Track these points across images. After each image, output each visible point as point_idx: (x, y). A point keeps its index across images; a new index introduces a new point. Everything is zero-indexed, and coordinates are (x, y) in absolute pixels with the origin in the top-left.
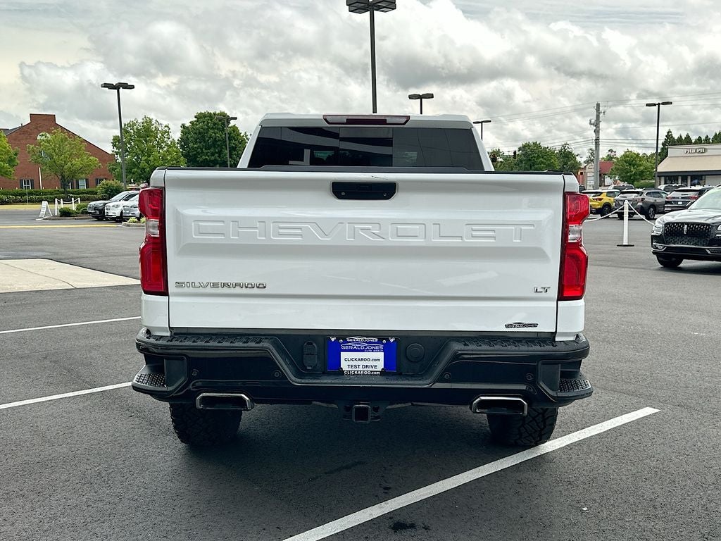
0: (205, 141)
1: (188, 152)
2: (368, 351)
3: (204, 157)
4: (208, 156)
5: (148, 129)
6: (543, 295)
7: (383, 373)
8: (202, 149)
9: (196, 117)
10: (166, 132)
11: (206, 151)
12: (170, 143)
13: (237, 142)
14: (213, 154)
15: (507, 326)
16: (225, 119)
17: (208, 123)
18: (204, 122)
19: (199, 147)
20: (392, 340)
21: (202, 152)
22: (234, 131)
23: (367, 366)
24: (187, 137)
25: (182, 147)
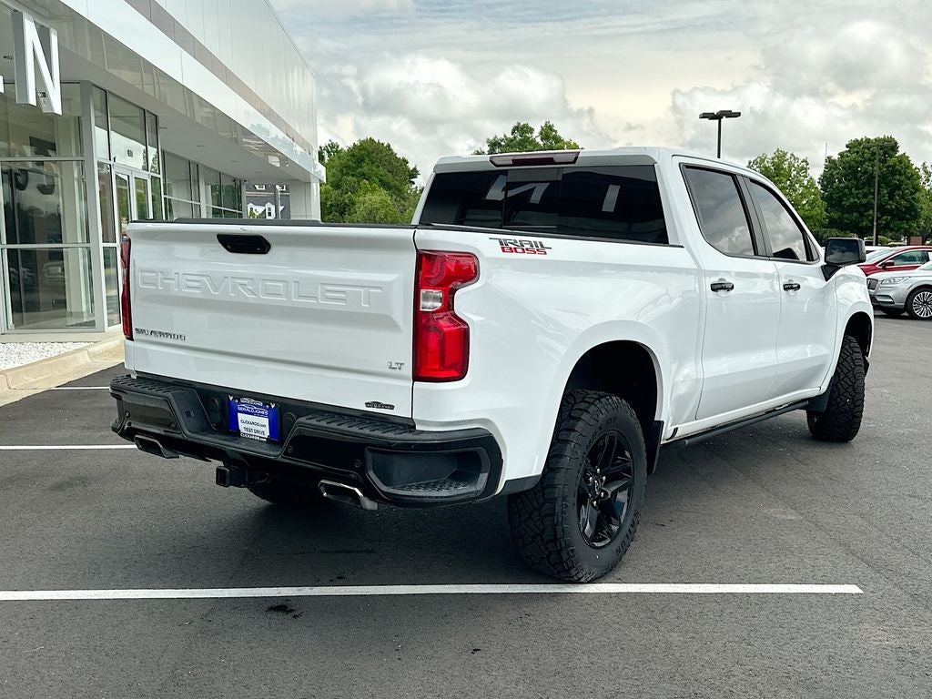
0: (856, 178)
1: (832, 194)
2: (257, 415)
3: (852, 200)
4: (859, 198)
5: (778, 166)
6: (397, 371)
7: (269, 440)
8: (850, 190)
9: (847, 146)
10: (803, 168)
11: (857, 192)
12: (806, 183)
13: (903, 178)
14: (865, 196)
15: (368, 404)
16: (889, 147)
17: (863, 154)
18: (857, 153)
19: (847, 187)
20: (273, 406)
21: (851, 193)
22: (900, 162)
23: (258, 431)
24: (831, 174)
25: (824, 188)
